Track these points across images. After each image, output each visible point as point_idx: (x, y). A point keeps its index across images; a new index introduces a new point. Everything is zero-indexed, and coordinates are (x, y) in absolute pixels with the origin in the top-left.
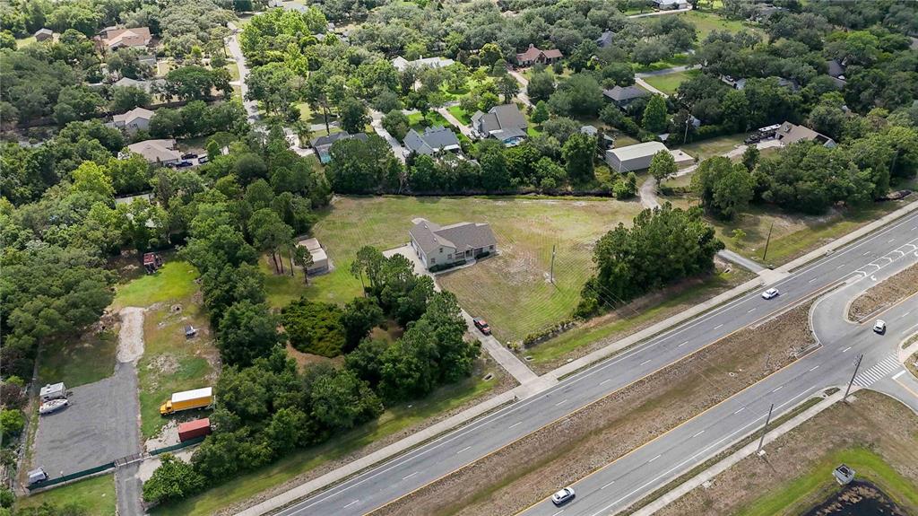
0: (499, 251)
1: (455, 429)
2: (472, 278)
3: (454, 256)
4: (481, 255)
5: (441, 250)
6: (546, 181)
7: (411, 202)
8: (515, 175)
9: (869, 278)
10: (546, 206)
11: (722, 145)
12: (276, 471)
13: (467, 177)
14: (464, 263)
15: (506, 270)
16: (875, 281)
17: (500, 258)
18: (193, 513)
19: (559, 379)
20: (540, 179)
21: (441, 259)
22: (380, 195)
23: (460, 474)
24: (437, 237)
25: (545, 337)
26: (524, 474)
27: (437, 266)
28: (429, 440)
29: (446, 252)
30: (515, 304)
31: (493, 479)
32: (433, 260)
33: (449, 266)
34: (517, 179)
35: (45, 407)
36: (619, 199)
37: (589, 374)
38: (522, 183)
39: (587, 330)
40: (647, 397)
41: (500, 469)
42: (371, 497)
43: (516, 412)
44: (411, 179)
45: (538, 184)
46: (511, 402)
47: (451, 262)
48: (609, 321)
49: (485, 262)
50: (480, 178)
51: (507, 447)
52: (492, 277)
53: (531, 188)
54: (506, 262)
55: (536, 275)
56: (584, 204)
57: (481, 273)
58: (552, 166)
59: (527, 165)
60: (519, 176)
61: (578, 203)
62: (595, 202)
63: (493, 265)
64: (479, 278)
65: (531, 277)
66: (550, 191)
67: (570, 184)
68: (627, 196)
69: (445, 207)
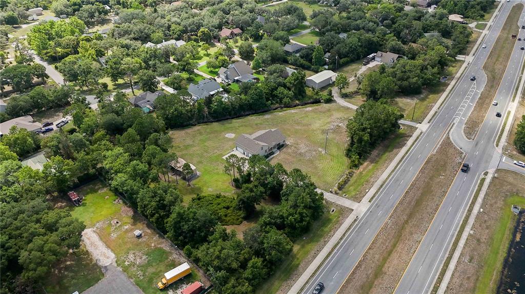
0: (288, 142)
1: (339, 243)
2: (284, 160)
3: (268, 151)
4: (280, 147)
5: (262, 148)
6: (286, 100)
8: (268, 99)
9: (461, 119)
10: (292, 113)
14: (274, 153)
15: (299, 152)
16: (465, 119)
19: (370, 202)
20: (281, 99)
21: (262, 154)
22: (195, 125)
23: (360, 265)
24: (257, 142)
25: (345, 182)
26: (389, 255)
29: (264, 149)
30: (316, 169)
31: (377, 262)
33: (267, 157)
34: (270, 102)
36: (325, 103)
37: (381, 195)
38: (272, 104)
39: (361, 173)
40: (415, 198)
41: (377, 256)
43: (362, 224)
44: (212, 112)
45: (281, 103)
46: (356, 220)
47: (266, 154)
48: (367, 166)
49: (284, 150)
50: (250, 105)
51: (372, 244)
52: (294, 157)
53: (277, 105)
54: (295, 147)
55: (315, 151)
56: (310, 109)
57: (287, 156)
58: (286, 92)
59: (272, 93)
60: (270, 100)
61: (308, 109)
62: (315, 107)
63: (290, 151)
64: (287, 159)
65: (314, 153)
66: (288, 106)
67: (297, 100)
68: (329, 101)
69: (238, 125)
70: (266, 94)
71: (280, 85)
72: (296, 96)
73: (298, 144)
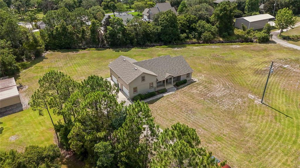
0: (194, 78)
2: (179, 104)
3: (155, 85)
4: (180, 83)
5: (143, 79)
6: (206, 34)
7: (109, 52)
8: (183, 32)
13: (149, 34)
14: (165, 91)
15: (210, 94)
17: (199, 84)
20: (200, 34)
21: (143, 88)
22: (85, 49)
24: (137, 67)
27: (140, 95)
29: (148, 81)
32: (135, 90)
33: (152, 95)
34: (185, 35)
36: (259, 43)
38: (187, 37)
44: (108, 36)
45: (199, 38)
47: (152, 90)
49: (186, 89)
50: (159, 35)
52: (198, 102)
53: (195, 40)
54: (205, 87)
55: (241, 97)
56: (238, 46)
57: (186, 99)
58: (207, 25)
59: (190, 26)
60: (185, 32)
61: (234, 46)
62: (245, 45)
63: (195, 91)
64: (186, 104)
65: (239, 100)
66: (208, 41)
67: (221, 37)
68: (265, 40)
69: (134, 54)
70: (182, 26)
71: (201, 18)
72: (220, 32)
73: (211, 83)
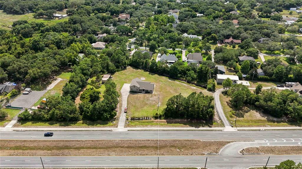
1: (90, 131)
4: (147, 92)
6: (188, 78)
8: (180, 74)
9: (267, 143)
10: (182, 85)
11: (267, 84)
12: (47, 123)
15: (149, 98)
16: (268, 145)
17: (152, 95)
18: (25, 124)
19: (128, 130)
21: (134, 89)
23: (79, 141)
24: (136, 83)
25: (139, 119)
26: (93, 148)
28: (82, 131)
30: (142, 107)
31: (85, 146)
35: (24, 92)
37: (138, 132)
39: (153, 122)
40: (146, 145)
41: (89, 144)
42: (56, 137)
43: (108, 133)
46: (110, 130)
47: (137, 91)
48: (162, 122)
51: (96, 140)
52: (144, 99)
53: (184, 79)
55: (156, 102)
57: (142, 97)
58: (192, 74)
61: (193, 87)
62: (199, 89)
63: (147, 96)
69: (154, 77)
73: (155, 96)
